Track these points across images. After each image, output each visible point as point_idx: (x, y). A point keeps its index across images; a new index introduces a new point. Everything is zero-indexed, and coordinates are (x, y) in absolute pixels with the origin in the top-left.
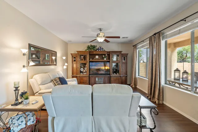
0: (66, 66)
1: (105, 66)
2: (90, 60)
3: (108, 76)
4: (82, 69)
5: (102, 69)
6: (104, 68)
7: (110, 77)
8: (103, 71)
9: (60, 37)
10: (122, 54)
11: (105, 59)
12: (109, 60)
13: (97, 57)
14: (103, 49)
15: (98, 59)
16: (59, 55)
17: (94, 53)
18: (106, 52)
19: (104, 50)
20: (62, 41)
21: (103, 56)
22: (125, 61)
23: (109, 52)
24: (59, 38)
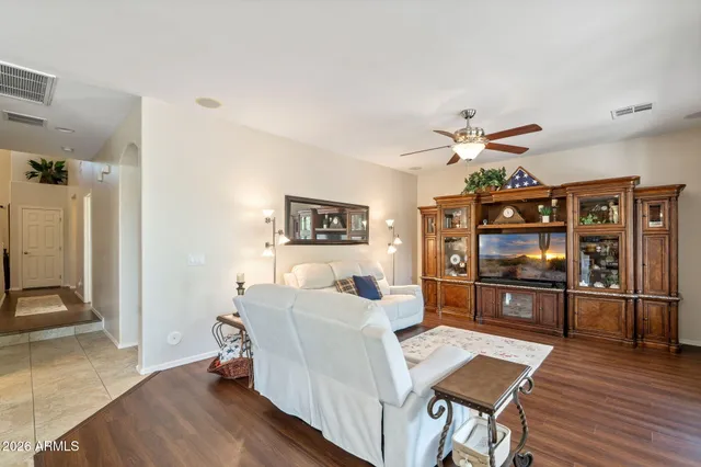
0: (396, 246)
1: (544, 247)
2: (480, 227)
3: (558, 293)
4: (455, 260)
5: (533, 260)
6: (539, 257)
7: (566, 294)
8: (536, 268)
9: (383, 164)
10: (635, 191)
11: (546, 219)
12: (562, 224)
13: (508, 212)
14: (531, 178)
15: (510, 221)
16: (376, 214)
17: (495, 198)
18: (547, 188)
19: (539, 184)
20: (395, 172)
21: (541, 207)
22: (661, 224)
23: (563, 187)
24: (382, 167)
